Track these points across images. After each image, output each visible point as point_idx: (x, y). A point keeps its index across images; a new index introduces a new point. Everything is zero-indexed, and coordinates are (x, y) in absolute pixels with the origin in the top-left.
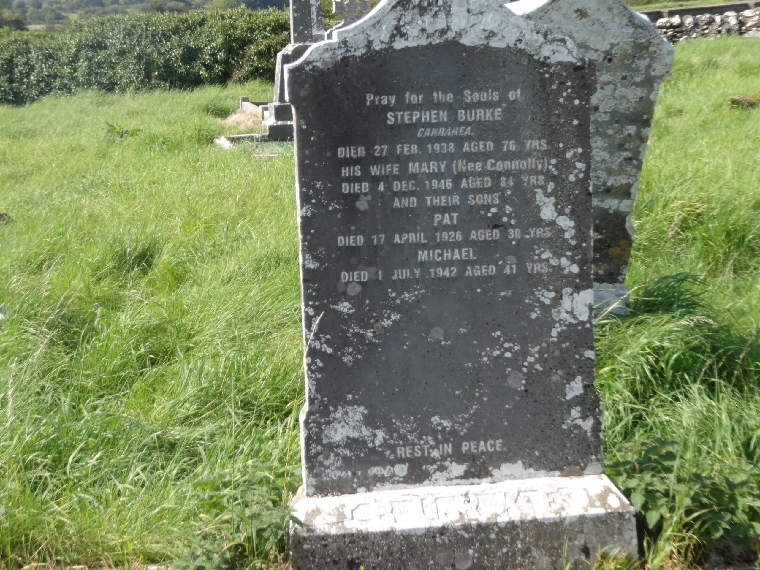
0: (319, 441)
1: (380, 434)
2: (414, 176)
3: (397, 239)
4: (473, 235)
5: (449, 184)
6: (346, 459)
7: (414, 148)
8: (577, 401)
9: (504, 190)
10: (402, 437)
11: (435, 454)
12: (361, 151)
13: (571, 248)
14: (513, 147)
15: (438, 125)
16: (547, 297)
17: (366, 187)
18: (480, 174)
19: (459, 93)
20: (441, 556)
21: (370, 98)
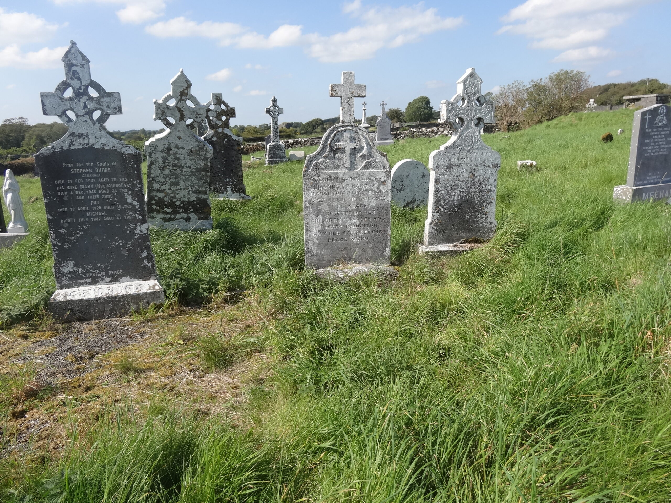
0: (59, 273)
1: (80, 270)
2: (82, 189)
3: (79, 209)
4: (105, 208)
5: (95, 192)
6: (69, 277)
7: (82, 181)
8: (145, 258)
9: (114, 193)
10: (88, 270)
11: (100, 275)
12: (63, 182)
13: (138, 211)
14: (115, 180)
15: (89, 173)
16: (132, 226)
17: (66, 193)
18: (105, 189)
19: (95, 163)
20: (100, 306)
21: (64, 165)
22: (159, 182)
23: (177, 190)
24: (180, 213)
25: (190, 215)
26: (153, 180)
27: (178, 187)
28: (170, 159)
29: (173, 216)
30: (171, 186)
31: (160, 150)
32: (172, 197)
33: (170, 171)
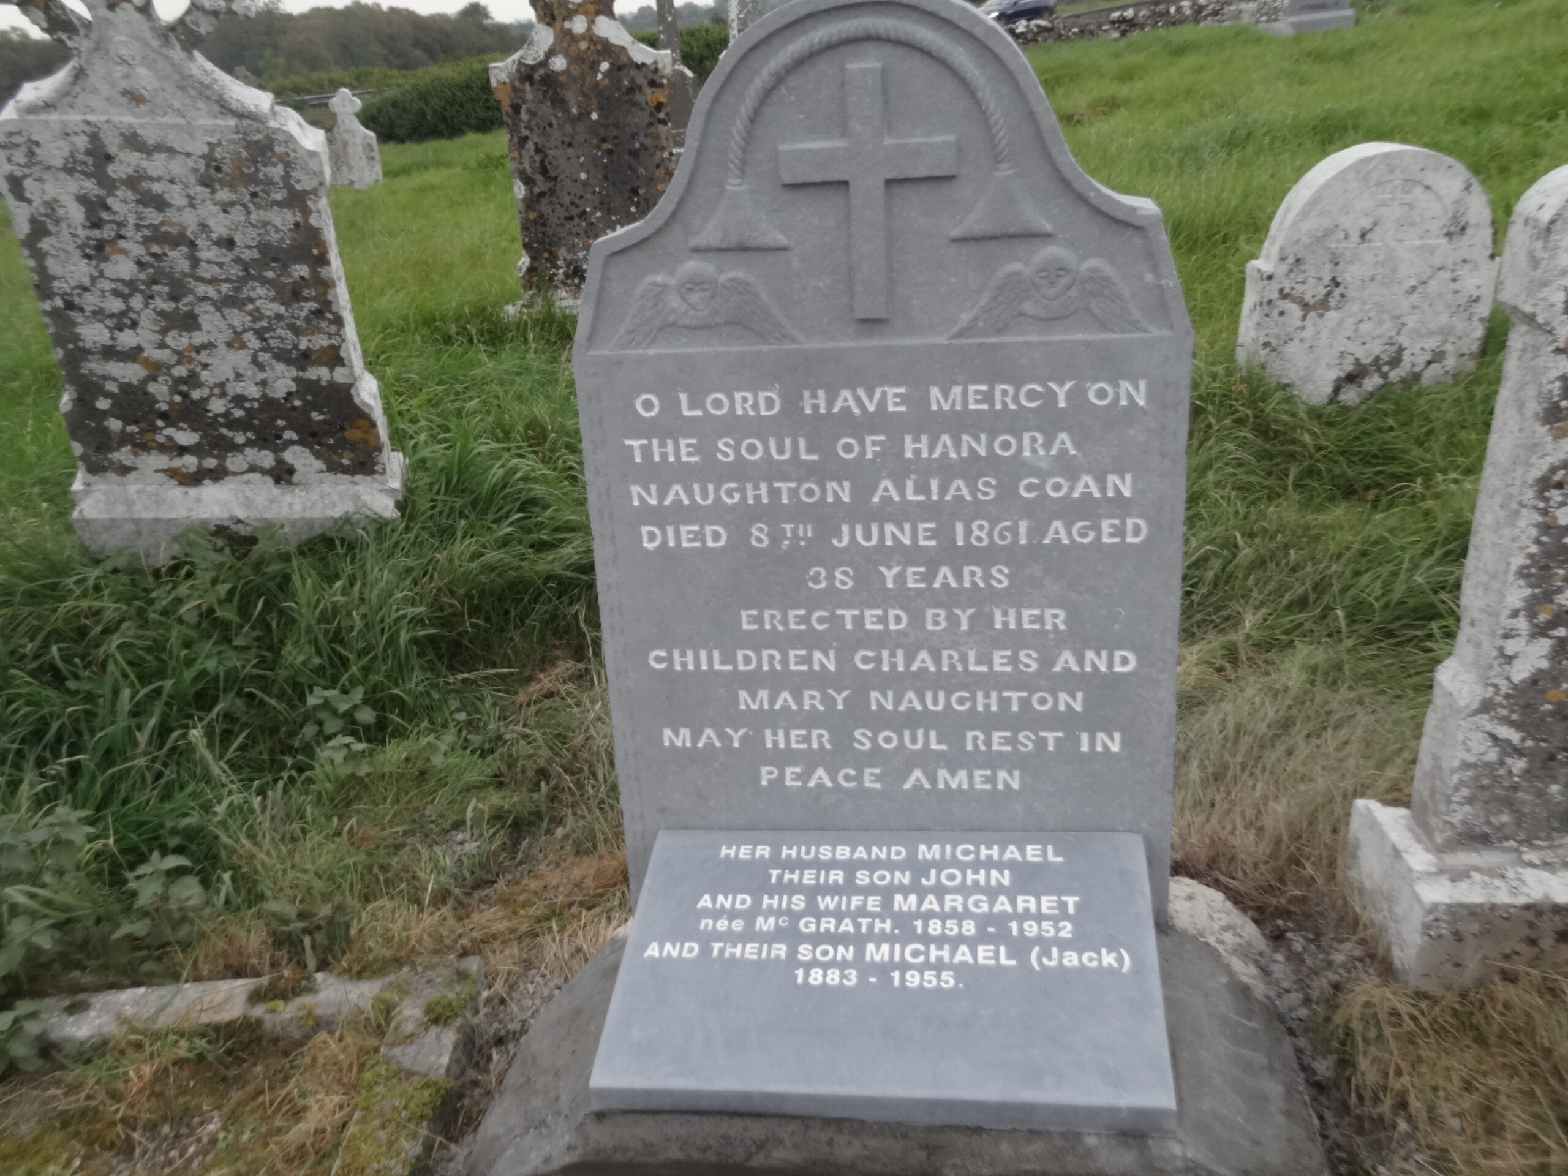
22: (99, 314)
23: (198, 350)
24: (238, 448)
25: (289, 456)
26: (70, 305)
27: (199, 338)
28: (122, 204)
29: (211, 463)
30: (164, 331)
31: (59, 163)
32: (180, 381)
33: (139, 263)
